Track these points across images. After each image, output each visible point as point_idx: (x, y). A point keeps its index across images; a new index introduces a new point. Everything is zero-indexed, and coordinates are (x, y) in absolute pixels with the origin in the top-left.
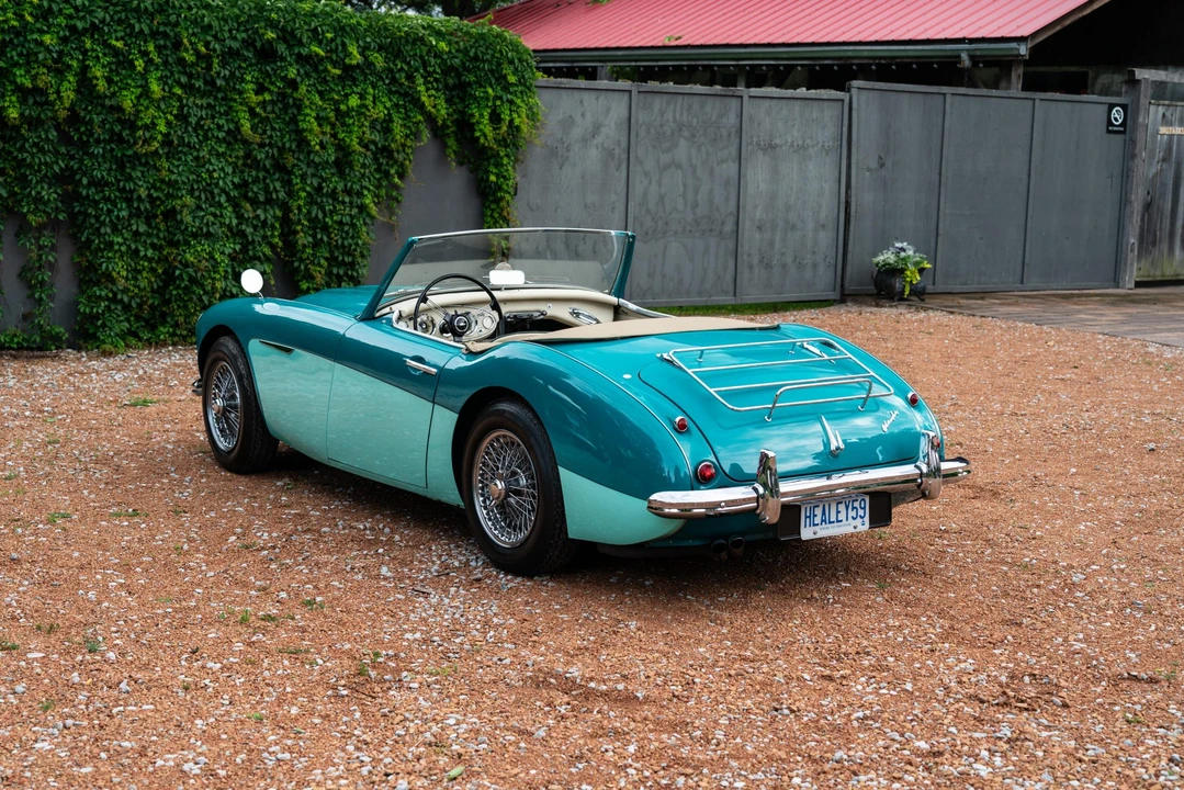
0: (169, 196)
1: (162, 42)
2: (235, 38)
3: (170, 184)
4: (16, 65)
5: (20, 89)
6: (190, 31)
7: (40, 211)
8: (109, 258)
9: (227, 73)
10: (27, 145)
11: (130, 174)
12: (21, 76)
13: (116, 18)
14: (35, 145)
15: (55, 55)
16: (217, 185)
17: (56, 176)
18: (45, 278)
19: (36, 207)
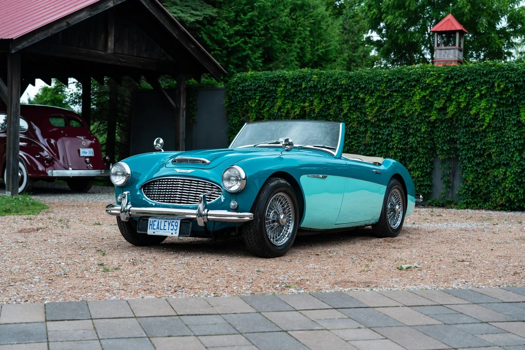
0: (490, 148)
1: (488, 86)
2: (520, 81)
3: (490, 143)
4: (435, 100)
5: (436, 109)
6: (500, 80)
7: (444, 154)
8: (466, 172)
9: (516, 96)
10: (439, 130)
11: (475, 140)
12: (436, 103)
13: (472, 78)
14: (442, 129)
15: (448, 95)
16: (510, 144)
17: (448, 140)
18: (446, 180)
19: (442, 152)
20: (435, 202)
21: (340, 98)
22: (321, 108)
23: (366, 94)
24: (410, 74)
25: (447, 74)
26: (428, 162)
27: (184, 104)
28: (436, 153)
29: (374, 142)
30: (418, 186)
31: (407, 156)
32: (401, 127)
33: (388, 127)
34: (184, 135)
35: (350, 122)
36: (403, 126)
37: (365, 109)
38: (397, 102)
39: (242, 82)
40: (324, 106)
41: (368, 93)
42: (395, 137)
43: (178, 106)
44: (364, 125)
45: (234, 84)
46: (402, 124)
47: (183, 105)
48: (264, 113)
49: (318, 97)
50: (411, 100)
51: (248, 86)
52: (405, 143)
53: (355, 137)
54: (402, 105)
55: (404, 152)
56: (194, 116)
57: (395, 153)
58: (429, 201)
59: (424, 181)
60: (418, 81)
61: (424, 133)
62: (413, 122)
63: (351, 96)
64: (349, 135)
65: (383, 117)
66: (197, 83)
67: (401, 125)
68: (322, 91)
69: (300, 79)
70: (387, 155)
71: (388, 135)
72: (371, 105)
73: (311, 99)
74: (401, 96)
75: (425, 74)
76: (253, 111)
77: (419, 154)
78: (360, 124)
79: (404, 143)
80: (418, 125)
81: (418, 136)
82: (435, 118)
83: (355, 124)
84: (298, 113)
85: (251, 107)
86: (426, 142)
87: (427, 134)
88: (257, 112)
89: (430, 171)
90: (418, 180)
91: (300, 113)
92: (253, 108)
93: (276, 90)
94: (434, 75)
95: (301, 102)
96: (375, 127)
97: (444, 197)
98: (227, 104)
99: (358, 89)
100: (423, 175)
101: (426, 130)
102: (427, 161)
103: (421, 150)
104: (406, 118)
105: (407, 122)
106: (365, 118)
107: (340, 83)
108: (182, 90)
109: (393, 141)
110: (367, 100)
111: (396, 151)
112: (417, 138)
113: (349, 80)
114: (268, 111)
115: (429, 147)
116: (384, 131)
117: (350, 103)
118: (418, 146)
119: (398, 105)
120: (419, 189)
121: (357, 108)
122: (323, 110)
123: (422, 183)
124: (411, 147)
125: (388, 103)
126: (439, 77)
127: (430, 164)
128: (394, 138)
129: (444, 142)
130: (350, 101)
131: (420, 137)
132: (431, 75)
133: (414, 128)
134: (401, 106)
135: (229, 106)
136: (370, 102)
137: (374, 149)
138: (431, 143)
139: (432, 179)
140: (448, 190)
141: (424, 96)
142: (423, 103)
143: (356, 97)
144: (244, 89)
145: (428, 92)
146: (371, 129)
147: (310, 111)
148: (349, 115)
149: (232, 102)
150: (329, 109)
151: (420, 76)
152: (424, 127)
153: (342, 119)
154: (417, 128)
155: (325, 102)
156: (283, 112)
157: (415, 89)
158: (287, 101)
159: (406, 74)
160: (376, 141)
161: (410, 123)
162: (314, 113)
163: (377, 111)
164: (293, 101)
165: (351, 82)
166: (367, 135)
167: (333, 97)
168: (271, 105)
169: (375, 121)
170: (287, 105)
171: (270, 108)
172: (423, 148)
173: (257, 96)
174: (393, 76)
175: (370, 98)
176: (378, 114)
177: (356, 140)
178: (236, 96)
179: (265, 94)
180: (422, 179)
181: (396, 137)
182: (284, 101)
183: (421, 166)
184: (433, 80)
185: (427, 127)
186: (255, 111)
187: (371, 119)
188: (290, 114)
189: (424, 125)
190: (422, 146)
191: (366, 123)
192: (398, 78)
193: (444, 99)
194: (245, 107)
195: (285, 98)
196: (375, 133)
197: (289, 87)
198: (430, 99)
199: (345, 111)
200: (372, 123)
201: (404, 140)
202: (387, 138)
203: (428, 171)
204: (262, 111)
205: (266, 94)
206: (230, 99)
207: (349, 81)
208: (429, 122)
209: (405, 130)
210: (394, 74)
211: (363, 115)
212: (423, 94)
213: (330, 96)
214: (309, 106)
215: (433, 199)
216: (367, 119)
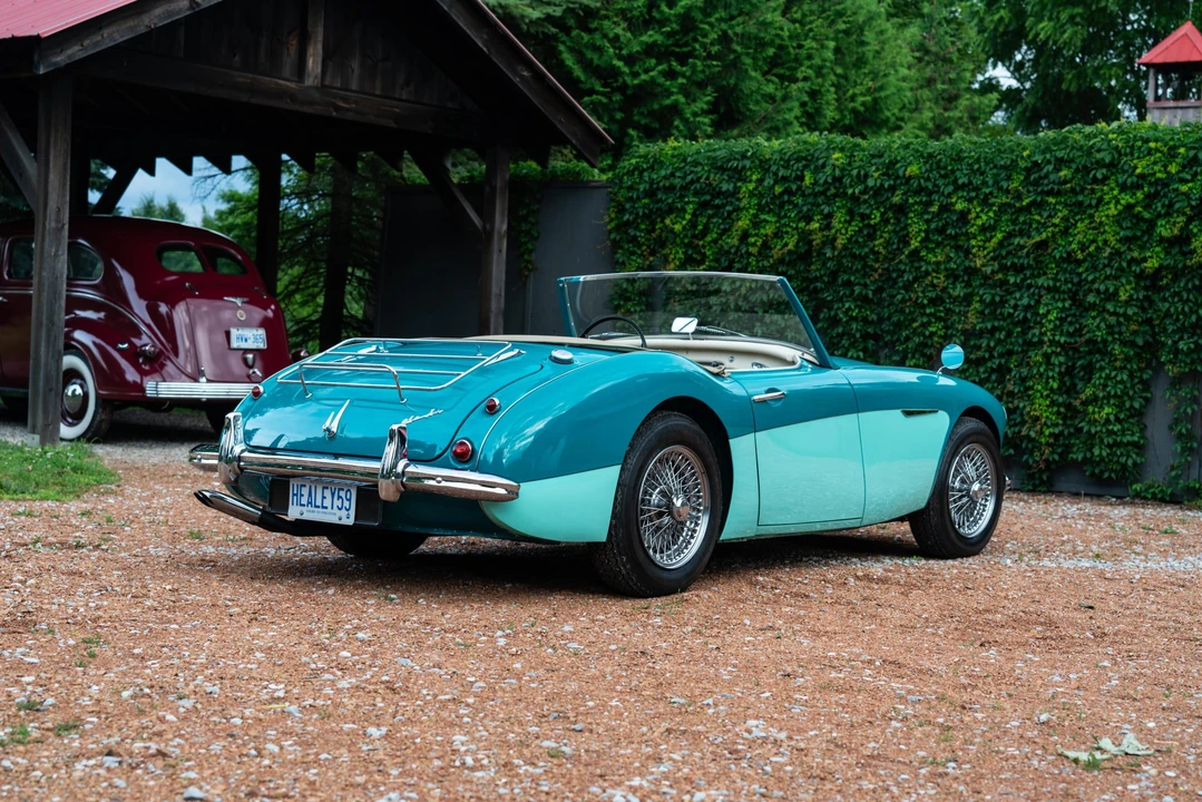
4: (1159, 216)
5: (1162, 240)
7: (1181, 361)
10: (1168, 295)
12: (1161, 226)
14: (1178, 294)
17: (1193, 325)
18: (1184, 431)
19: (1176, 357)
20: (1151, 491)
21: (901, 210)
22: (852, 236)
23: (970, 200)
24: (1092, 147)
25: (1194, 148)
26: (1136, 380)
27: (502, 222)
28: (1158, 359)
29: (989, 326)
30: (1109, 446)
31: (1080, 363)
32: (1063, 287)
33: (1030, 286)
34: (503, 300)
35: (927, 273)
36: (1070, 286)
37: (968, 240)
38: (1056, 221)
39: (652, 168)
40: (860, 230)
41: (977, 196)
42: (1048, 312)
43: (488, 226)
44: (963, 281)
45: (630, 173)
46: (1066, 279)
47: (501, 225)
48: (704, 247)
49: (843, 206)
50: (1091, 216)
51: (665, 177)
52: (1076, 331)
53: (940, 311)
54: (1067, 228)
55: (1071, 353)
56: (531, 252)
57: (1047, 356)
58: (1137, 487)
59: (1123, 431)
60: (1112, 165)
61: (1127, 303)
62: (1097, 275)
63: (930, 203)
64: (924, 307)
65: (1016, 260)
66: (539, 168)
67: (1066, 281)
68: (854, 193)
69: (798, 160)
70: (1022, 360)
71: (1028, 307)
72: (983, 229)
73: (826, 211)
74: (1066, 205)
75: (1132, 147)
76: (678, 240)
77: (1110, 361)
78: (953, 276)
79: (1071, 330)
80: (1108, 282)
81: (1108, 311)
82: (1156, 265)
83: (941, 280)
84: (791, 247)
85: (672, 231)
86: (1134, 327)
87: (1136, 306)
88: (686, 245)
89: (1141, 406)
90: (1108, 430)
91: (797, 246)
92: (676, 235)
93: (737, 190)
94: (1157, 150)
95: (799, 220)
96: (994, 286)
97: (1177, 477)
98: (613, 224)
99: (951, 188)
100: (1122, 416)
101: (1131, 296)
102: (1132, 380)
103: (1117, 349)
104: (1079, 263)
105: (1080, 275)
106: (967, 263)
107: (901, 173)
108: (498, 185)
109: (1042, 325)
110: (973, 215)
111: (1049, 351)
112: (1107, 316)
113: (926, 163)
114: (715, 241)
115: (1140, 341)
116: (1018, 295)
117: (927, 221)
118: (1110, 338)
119: (1057, 230)
120: (1108, 455)
121: (947, 236)
122: (857, 242)
123: (1119, 439)
124: (1089, 342)
125: (1030, 225)
126: (1172, 154)
127: (1139, 386)
128: (1045, 315)
129: (1182, 330)
130: (926, 217)
131: (1114, 314)
132: (1150, 152)
133: (1098, 291)
134: (1065, 232)
135: (617, 228)
136: (979, 222)
137: (988, 345)
138: (1145, 332)
139: (1146, 427)
140: (1189, 459)
141: (1129, 207)
142: (1124, 226)
143: (945, 208)
144: (655, 186)
145: (1140, 195)
146: (981, 292)
147: (824, 244)
148: (923, 253)
149: (626, 217)
150: (871, 237)
151: (1120, 154)
152: (1128, 287)
153: (906, 264)
154: (1107, 289)
155: (863, 220)
156: (754, 244)
157: (1105, 188)
158: (763, 217)
159: (1081, 148)
160: (996, 324)
161: (1090, 278)
162: (834, 248)
163: (1001, 244)
164: (780, 218)
165: (931, 170)
166: (972, 307)
167: (885, 207)
168: (722, 227)
169: (993, 272)
170: (764, 227)
171: (721, 235)
172: (1124, 343)
173: (688, 203)
174: (1044, 152)
175: (982, 211)
176: (1004, 253)
177: (939, 319)
178: (634, 202)
179: (708, 197)
180: (1119, 427)
181: (1051, 311)
182: (755, 216)
183: (1116, 393)
184: (1155, 163)
185: (1134, 289)
186: (682, 242)
187: (983, 266)
188: (771, 249)
189: (1129, 283)
190: (1119, 340)
191: (970, 275)
192: (1057, 159)
193: (1184, 214)
194: (658, 232)
195: (761, 208)
196: (993, 302)
197: (769, 181)
198: (1146, 215)
199: (914, 244)
200: (986, 278)
201: (1071, 323)
202: (1025, 317)
203: (1137, 405)
204: (701, 243)
205: (711, 200)
206: (621, 210)
207: (928, 166)
208: (1140, 276)
209: (1073, 296)
210: (1047, 150)
211: (962, 255)
212: (1126, 199)
213: (876, 203)
214: (821, 229)
215: (1148, 482)
216: (972, 264)
